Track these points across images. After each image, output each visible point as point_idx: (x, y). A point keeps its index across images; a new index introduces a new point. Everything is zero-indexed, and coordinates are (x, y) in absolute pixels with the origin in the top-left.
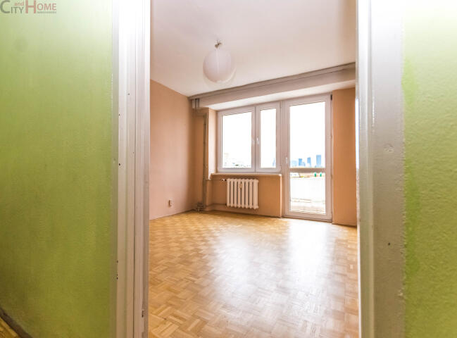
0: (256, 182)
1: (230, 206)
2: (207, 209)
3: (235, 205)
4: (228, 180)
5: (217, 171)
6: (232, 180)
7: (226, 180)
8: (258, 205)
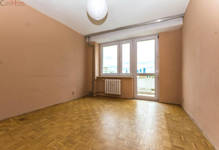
0: (120, 80)
1: (106, 94)
2: (95, 95)
3: (109, 93)
4: (106, 80)
5: (100, 75)
6: (108, 80)
7: (104, 80)
8: (121, 93)
